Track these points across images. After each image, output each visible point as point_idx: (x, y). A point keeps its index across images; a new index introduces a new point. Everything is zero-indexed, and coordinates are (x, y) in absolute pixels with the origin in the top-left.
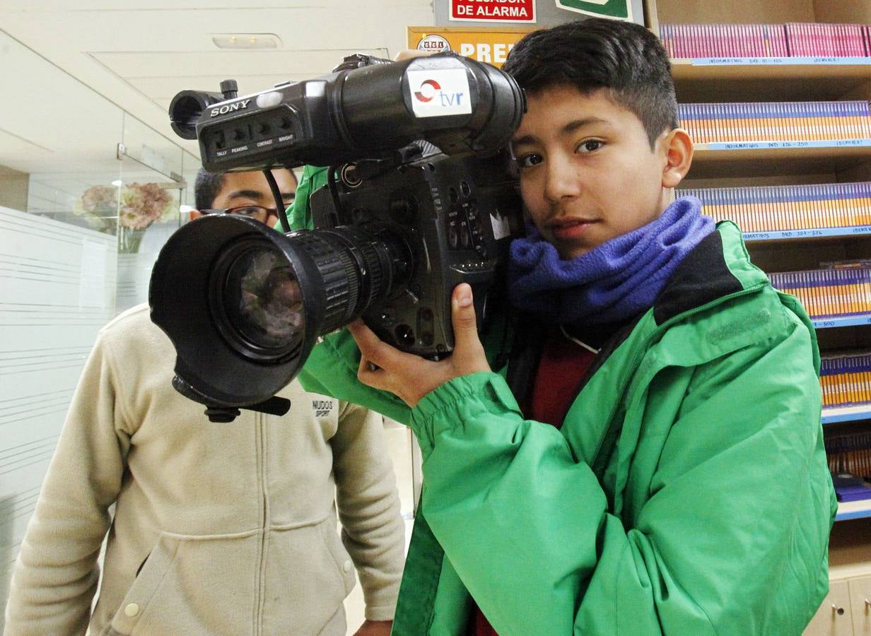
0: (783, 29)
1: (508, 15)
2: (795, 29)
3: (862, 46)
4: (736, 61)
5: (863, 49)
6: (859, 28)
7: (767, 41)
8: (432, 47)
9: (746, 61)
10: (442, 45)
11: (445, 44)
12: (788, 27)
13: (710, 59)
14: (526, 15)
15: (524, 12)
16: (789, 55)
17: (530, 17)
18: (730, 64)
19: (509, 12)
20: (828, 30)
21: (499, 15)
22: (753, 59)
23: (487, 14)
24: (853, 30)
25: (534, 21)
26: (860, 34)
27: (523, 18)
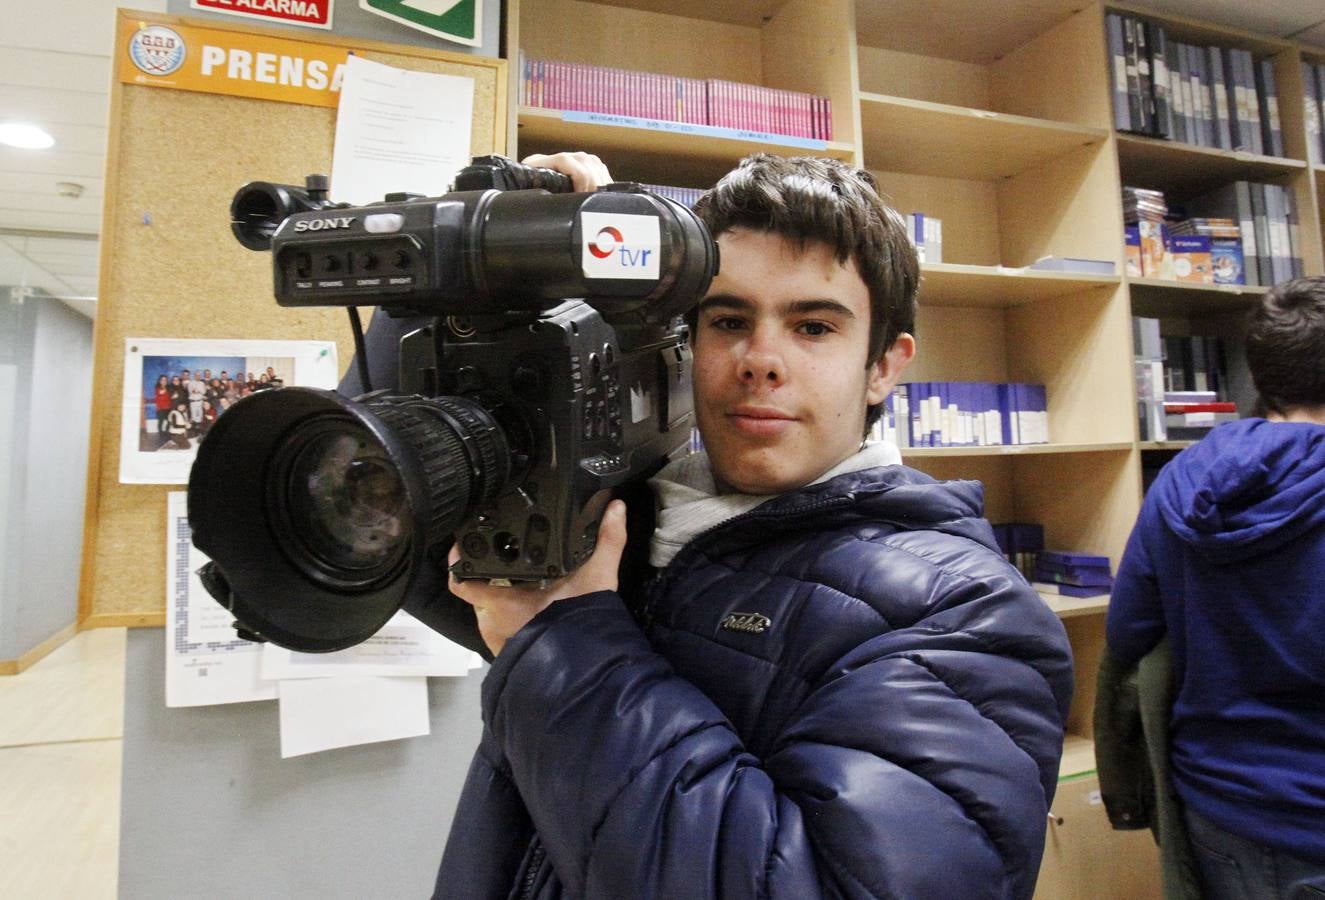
0: (704, 86)
1: (287, 11)
2: (720, 89)
3: (810, 125)
4: (628, 121)
5: (810, 129)
6: (809, 100)
7: (679, 101)
8: (156, 45)
9: (641, 123)
10: (173, 44)
11: (178, 43)
12: (710, 85)
13: (591, 114)
14: (317, 16)
15: (313, 10)
16: (708, 124)
17: (323, 19)
18: (618, 124)
19: (289, 8)
20: (766, 96)
21: (274, 10)
22: (652, 121)
23: (255, 6)
24: (798, 101)
25: (328, 26)
26: (809, 108)
27: (311, 19)
